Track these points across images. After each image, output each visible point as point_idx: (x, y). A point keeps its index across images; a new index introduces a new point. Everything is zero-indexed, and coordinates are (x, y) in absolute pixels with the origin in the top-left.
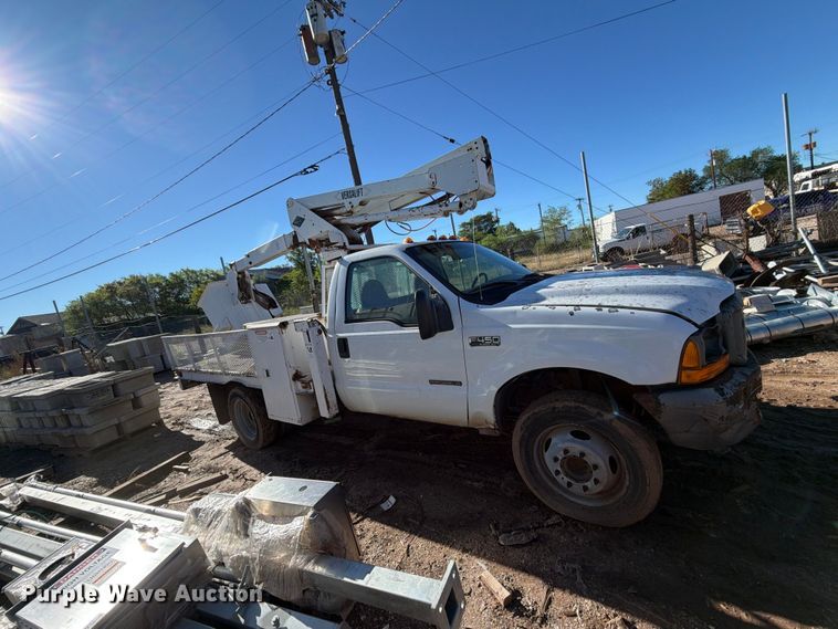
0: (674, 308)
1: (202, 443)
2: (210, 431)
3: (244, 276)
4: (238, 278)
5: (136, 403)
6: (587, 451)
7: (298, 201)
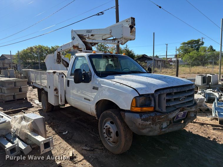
0: (137, 88)
1: (33, 107)
2: (38, 104)
3: (60, 54)
4: (57, 54)
5: (20, 90)
6: (111, 127)
7: (74, 31)
